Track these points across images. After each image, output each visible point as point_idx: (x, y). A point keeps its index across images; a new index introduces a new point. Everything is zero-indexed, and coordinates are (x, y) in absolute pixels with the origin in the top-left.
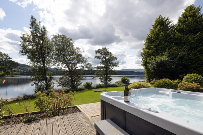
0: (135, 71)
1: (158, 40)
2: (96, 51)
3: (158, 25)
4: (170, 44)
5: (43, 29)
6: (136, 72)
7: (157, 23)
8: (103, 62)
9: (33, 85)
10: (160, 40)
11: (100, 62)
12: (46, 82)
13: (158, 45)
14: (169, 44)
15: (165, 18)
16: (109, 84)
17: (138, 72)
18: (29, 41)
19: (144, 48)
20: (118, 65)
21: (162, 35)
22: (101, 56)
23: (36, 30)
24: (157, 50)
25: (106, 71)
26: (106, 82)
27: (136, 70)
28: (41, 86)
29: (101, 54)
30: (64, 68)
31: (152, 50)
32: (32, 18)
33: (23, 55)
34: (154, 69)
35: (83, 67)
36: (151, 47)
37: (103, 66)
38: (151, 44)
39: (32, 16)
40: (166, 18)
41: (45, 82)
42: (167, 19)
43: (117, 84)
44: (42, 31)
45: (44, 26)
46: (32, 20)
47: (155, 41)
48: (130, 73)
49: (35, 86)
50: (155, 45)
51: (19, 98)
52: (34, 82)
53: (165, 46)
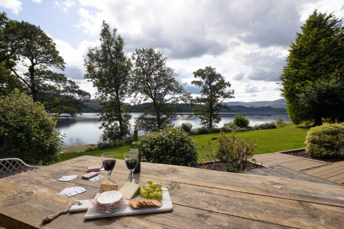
0: (245, 106)
1: (314, 53)
2: (194, 73)
3: (313, 27)
4: (339, 59)
5: (118, 41)
6: (248, 107)
7: (312, 23)
8: (205, 91)
9: (101, 128)
10: (318, 53)
11: (201, 91)
12: (121, 123)
13: (316, 61)
14: (336, 59)
15: (325, 14)
16: (216, 127)
17: (251, 107)
18: (97, 60)
19: (286, 66)
20: (233, 96)
21: (324, 43)
22: (202, 80)
23: (108, 43)
24: (313, 70)
25: (211, 105)
26: (211, 125)
27: (247, 104)
28: (112, 129)
29: (203, 78)
30: (144, 100)
31: (304, 70)
32: (104, 24)
33: (89, 81)
34: (311, 102)
35: (177, 98)
36: (300, 66)
37: (206, 97)
38: (300, 59)
39: (104, 21)
40: (328, 15)
41: (118, 123)
42: (330, 16)
43: (228, 128)
44: (116, 43)
45: (119, 36)
46: (103, 28)
47: (309, 54)
48: (236, 109)
49: (104, 128)
50: (308, 61)
51: (92, 147)
52: (102, 122)
53: (330, 62)
